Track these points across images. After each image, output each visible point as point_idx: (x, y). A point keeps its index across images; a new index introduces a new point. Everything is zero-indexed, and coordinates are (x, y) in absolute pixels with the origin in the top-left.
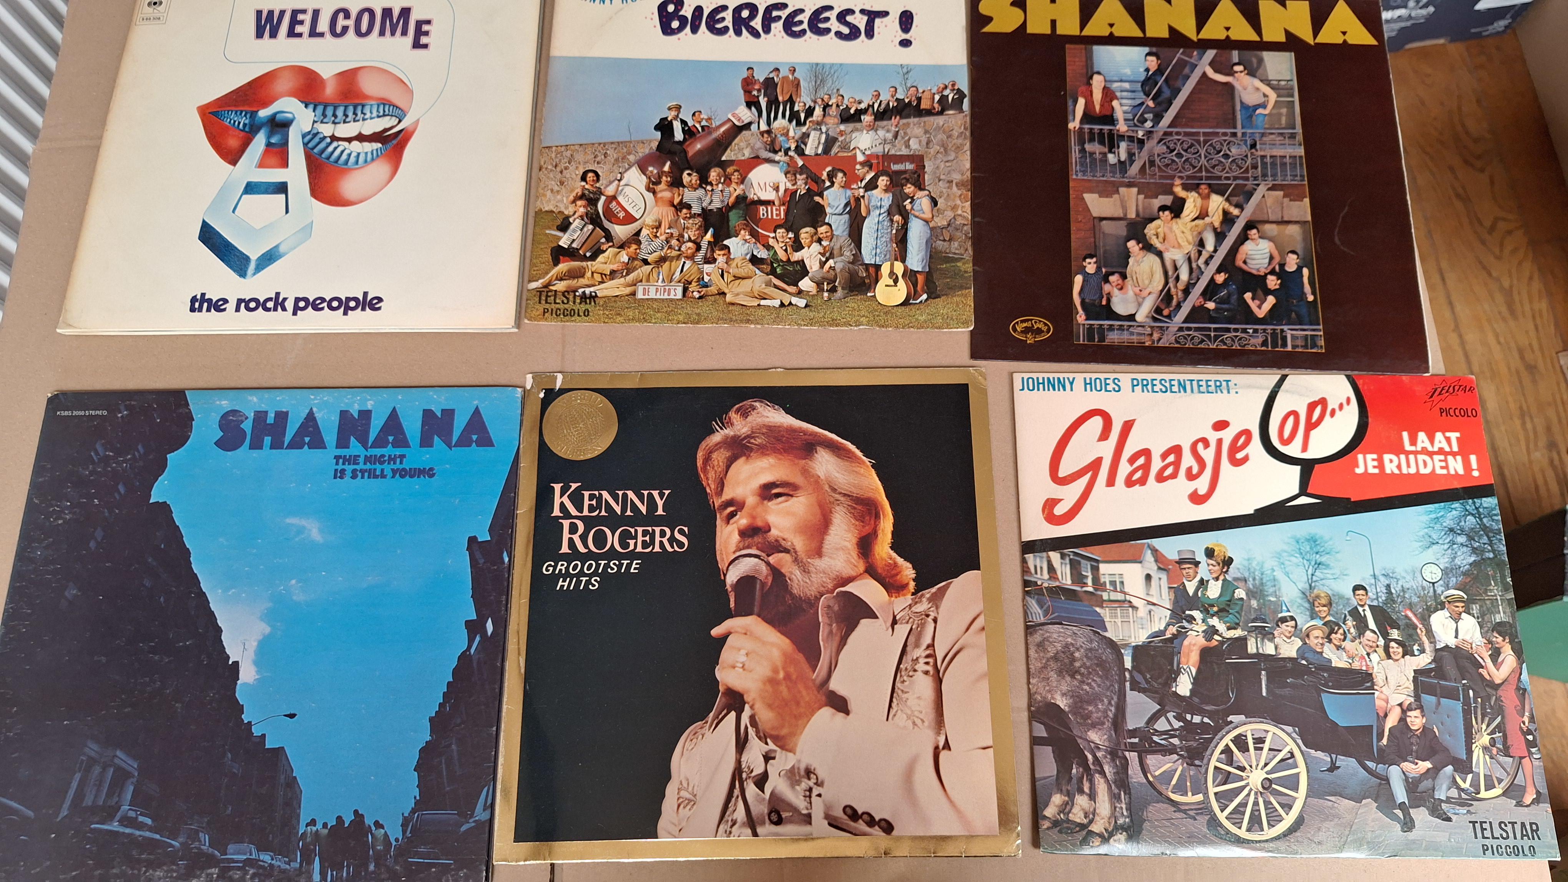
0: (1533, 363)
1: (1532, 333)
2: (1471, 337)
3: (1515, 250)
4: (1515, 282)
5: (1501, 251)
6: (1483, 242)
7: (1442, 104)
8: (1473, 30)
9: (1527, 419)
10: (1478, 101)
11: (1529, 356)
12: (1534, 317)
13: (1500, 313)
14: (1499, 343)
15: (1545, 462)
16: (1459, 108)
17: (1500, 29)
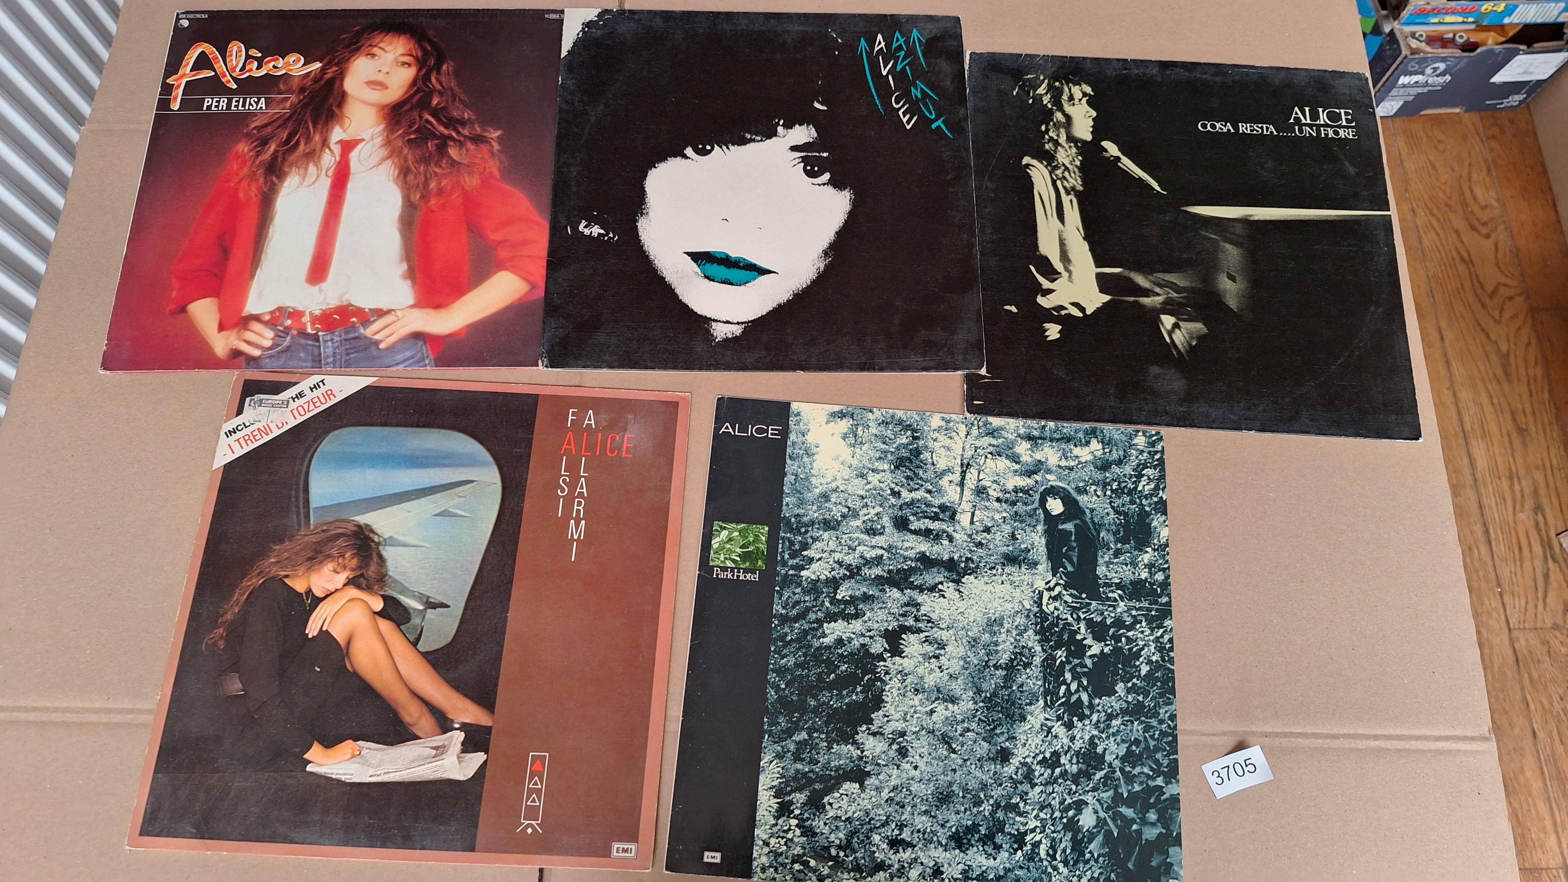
0: (1524, 426)
1: (1526, 397)
2: (1465, 395)
3: (1514, 316)
4: (1513, 347)
5: (1501, 316)
6: (1483, 306)
7: (1452, 169)
8: (1488, 102)
9: (1515, 480)
10: (1489, 170)
11: (1521, 419)
12: (1529, 382)
13: (1495, 375)
14: (1492, 404)
15: (1530, 524)
16: (1470, 177)
17: (1515, 104)
